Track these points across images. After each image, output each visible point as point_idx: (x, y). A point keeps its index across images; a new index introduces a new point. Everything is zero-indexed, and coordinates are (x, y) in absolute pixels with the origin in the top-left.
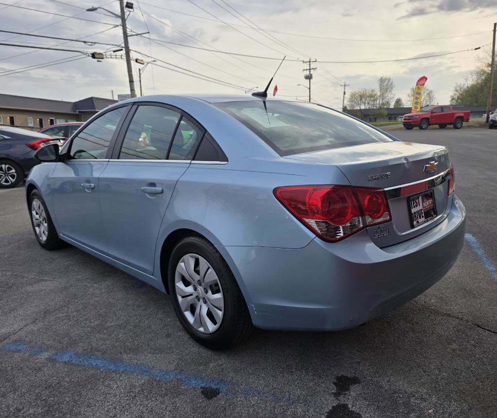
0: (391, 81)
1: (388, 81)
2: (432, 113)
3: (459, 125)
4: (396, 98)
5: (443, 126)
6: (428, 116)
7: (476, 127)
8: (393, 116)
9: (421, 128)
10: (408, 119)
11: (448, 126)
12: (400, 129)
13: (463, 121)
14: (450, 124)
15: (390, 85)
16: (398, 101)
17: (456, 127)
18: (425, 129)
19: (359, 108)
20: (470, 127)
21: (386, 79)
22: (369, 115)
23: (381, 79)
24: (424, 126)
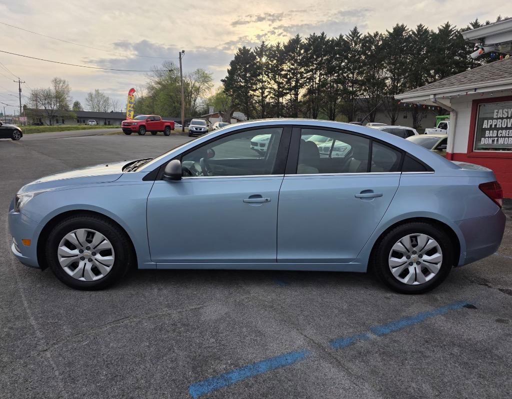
0: (66, 83)
1: (64, 83)
2: (147, 121)
3: (168, 133)
4: (74, 101)
5: (154, 133)
6: (144, 124)
7: (178, 135)
8: (82, 120)
9: (140, 134)
10: (128, 125)
11: (158, 133)
12: (119, 134)
13: (170, 129)
14: (161, 131)
15: (66, 87)
16: (77, 104)
17: (166, 135)
18: (144, 135)
19: (44, 108)
20: (174, 134)
21: (60, 81)
22: (57, 116)
23: (56, 80)
24: (142, 132)
